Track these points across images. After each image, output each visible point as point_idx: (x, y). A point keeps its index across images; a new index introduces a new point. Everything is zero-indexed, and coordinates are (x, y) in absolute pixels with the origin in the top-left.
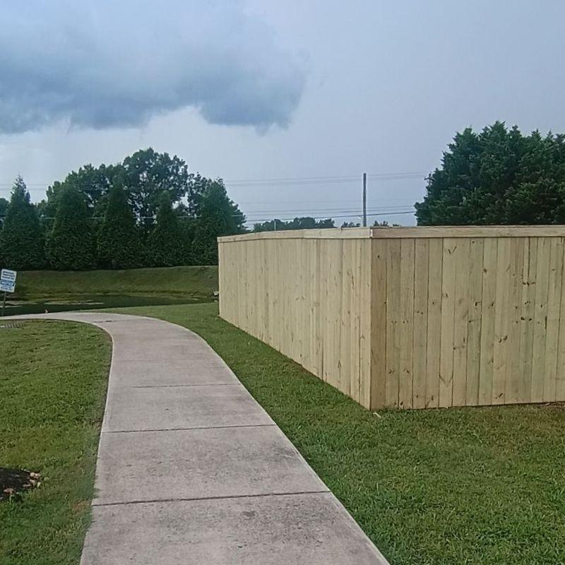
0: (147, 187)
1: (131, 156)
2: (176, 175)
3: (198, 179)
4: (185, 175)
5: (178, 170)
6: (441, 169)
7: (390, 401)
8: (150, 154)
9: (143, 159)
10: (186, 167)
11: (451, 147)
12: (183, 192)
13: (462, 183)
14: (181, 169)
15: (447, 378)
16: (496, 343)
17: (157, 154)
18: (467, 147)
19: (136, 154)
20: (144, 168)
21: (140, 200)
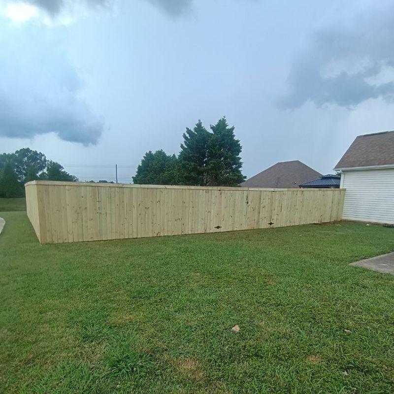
0: (27, 164)
1: (19, 150)
2: (41, 160)
3: (51, 162)
4: (45, 161)
5: (41, 158)
6: (141, 165)
7: (49, 241)
8: (28, 150)
9: (25, 152)
10: (45, 157)
11: (145, 157)
12: (44, 167)
13: (147, 171)
14: (43, 157)
15: (71, 232)
16: (88, 221)
17: (31, 151)
18: (149, 157)
19: (21, 150)
20: (26, 156)
21: (24, 169)
